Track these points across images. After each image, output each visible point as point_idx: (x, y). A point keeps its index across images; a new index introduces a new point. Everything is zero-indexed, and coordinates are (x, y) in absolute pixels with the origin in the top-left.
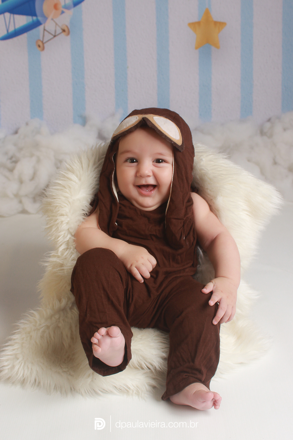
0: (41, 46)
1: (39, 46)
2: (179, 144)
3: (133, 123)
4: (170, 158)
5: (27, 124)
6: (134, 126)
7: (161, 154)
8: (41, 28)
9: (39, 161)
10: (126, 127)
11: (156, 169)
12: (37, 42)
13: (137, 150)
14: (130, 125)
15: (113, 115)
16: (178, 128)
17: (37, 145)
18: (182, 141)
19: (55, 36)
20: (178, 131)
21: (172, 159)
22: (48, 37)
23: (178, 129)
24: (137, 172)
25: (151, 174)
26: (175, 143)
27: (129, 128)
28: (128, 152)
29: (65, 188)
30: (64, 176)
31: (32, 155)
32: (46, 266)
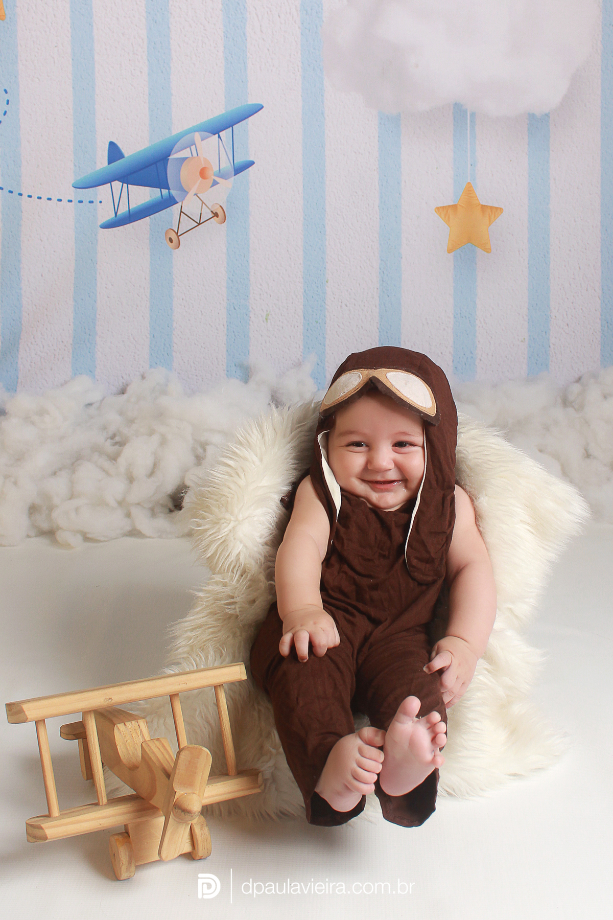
0: (174, 239)
1: (171, 240)
2: (431, 415)
3: (354, 386)
4: (418, 438)
5: (143, 377)
7: (405, 434)
8: (176, 208)
9: (163, 442)
11: (398, 457)
12: (166, 233)
13: (366, 431)
14: (349, 390)
15: (298, 365)
16: (428, 387)
17: (160, 415)
18: (435, 407)
19: (199, 224)
20: (428, 393)
21: (422, 438)
22: (186, 224)
23: (428, 389)
24: (369, 462)
25: (392, 466)
26: (426, 415)
28: (351, 432)
31: (151, 433)
32: (201, 598)
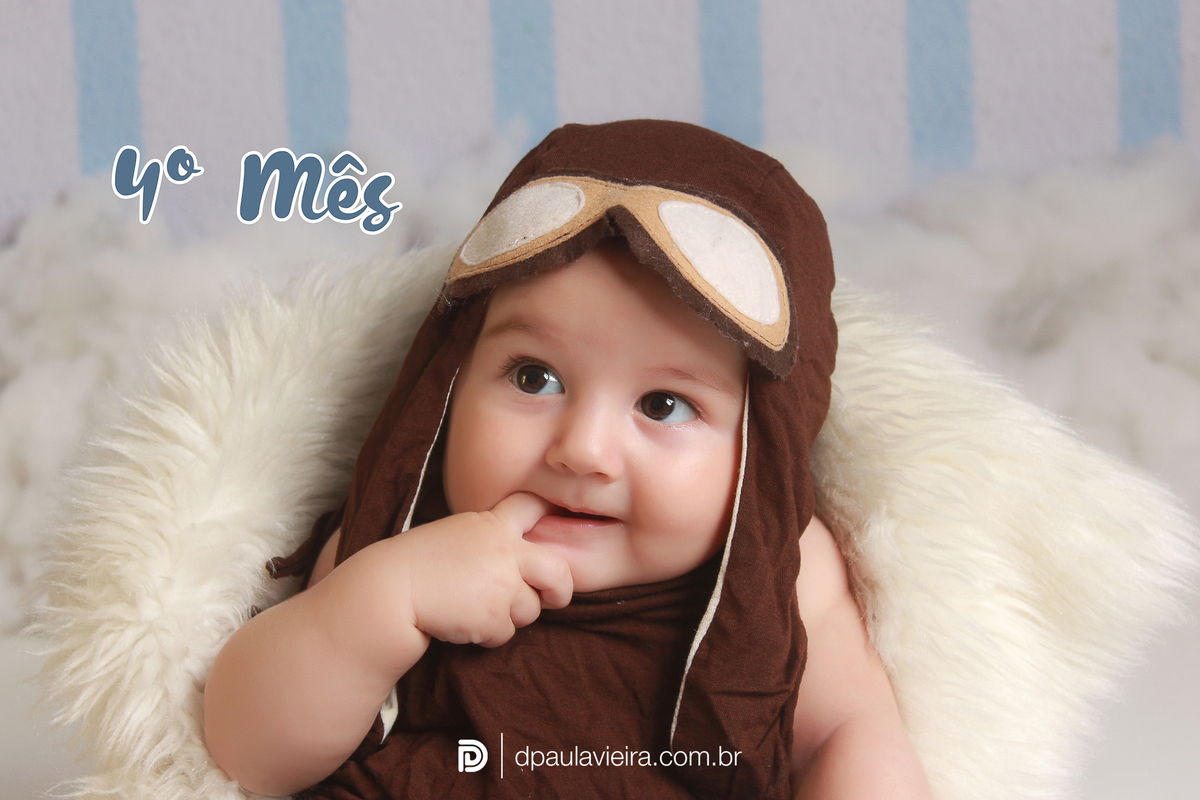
2: (772, 347)
3: (557, 225)
6: (561, 241)
10: (524, 242)
14: (541, 234)
16: (776, 261)
18: (788, 323)
20: (773, 279)
23: (774, 267)
26: (757, 345)
27: (540, 250)
29: (146, 475)
30: (144, 422)
